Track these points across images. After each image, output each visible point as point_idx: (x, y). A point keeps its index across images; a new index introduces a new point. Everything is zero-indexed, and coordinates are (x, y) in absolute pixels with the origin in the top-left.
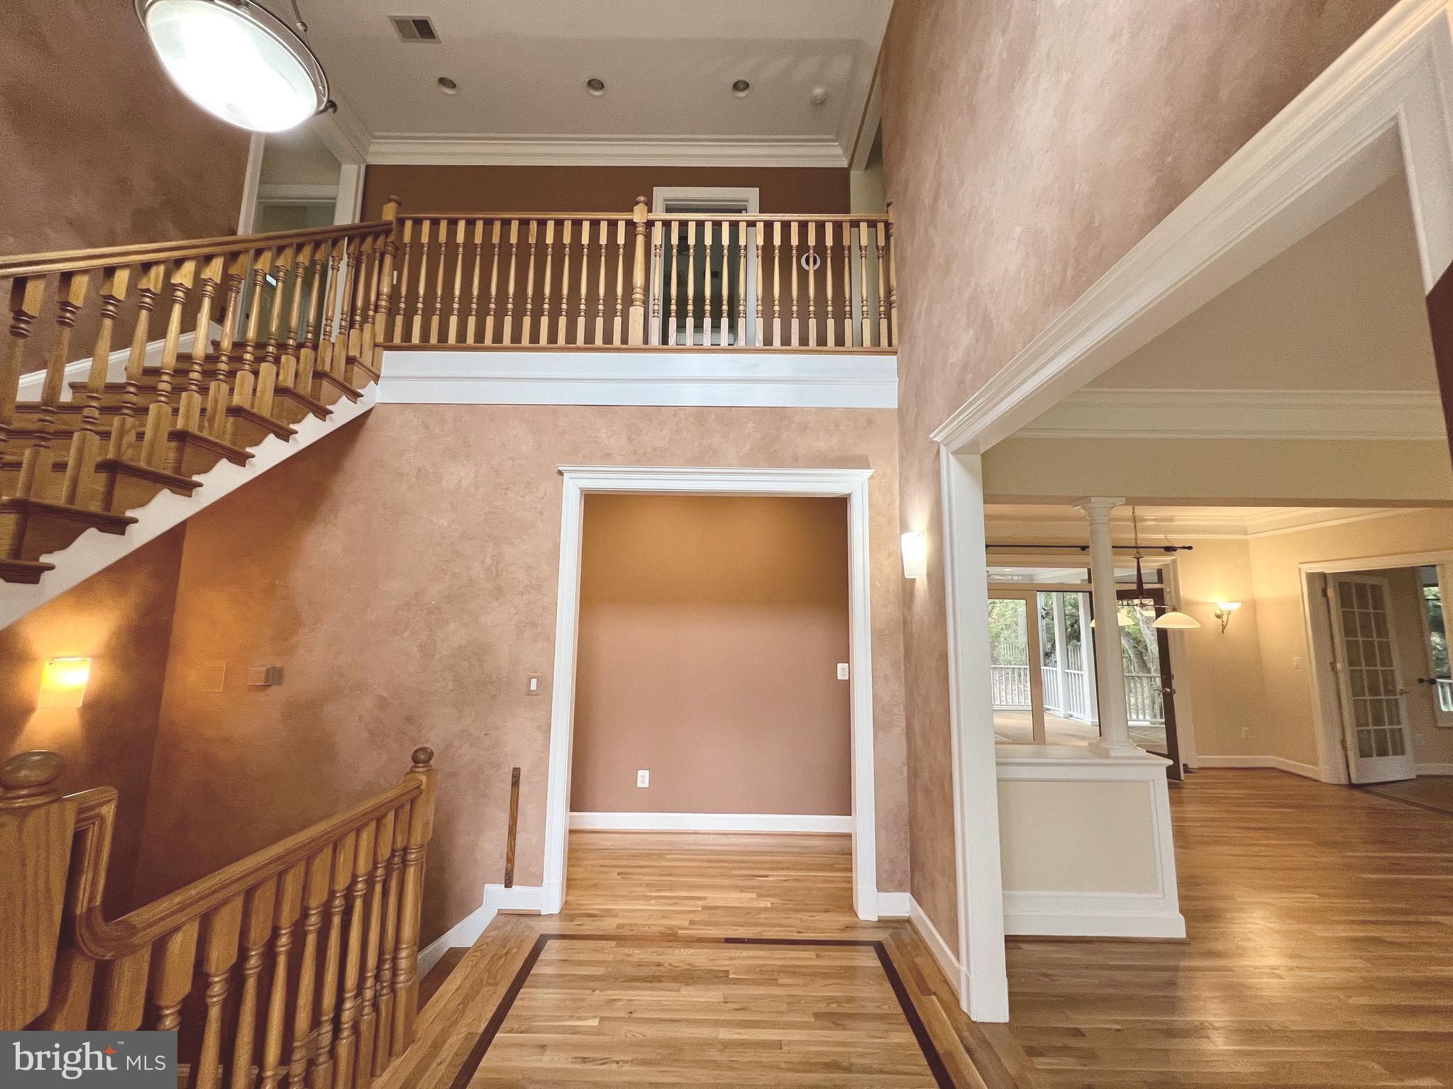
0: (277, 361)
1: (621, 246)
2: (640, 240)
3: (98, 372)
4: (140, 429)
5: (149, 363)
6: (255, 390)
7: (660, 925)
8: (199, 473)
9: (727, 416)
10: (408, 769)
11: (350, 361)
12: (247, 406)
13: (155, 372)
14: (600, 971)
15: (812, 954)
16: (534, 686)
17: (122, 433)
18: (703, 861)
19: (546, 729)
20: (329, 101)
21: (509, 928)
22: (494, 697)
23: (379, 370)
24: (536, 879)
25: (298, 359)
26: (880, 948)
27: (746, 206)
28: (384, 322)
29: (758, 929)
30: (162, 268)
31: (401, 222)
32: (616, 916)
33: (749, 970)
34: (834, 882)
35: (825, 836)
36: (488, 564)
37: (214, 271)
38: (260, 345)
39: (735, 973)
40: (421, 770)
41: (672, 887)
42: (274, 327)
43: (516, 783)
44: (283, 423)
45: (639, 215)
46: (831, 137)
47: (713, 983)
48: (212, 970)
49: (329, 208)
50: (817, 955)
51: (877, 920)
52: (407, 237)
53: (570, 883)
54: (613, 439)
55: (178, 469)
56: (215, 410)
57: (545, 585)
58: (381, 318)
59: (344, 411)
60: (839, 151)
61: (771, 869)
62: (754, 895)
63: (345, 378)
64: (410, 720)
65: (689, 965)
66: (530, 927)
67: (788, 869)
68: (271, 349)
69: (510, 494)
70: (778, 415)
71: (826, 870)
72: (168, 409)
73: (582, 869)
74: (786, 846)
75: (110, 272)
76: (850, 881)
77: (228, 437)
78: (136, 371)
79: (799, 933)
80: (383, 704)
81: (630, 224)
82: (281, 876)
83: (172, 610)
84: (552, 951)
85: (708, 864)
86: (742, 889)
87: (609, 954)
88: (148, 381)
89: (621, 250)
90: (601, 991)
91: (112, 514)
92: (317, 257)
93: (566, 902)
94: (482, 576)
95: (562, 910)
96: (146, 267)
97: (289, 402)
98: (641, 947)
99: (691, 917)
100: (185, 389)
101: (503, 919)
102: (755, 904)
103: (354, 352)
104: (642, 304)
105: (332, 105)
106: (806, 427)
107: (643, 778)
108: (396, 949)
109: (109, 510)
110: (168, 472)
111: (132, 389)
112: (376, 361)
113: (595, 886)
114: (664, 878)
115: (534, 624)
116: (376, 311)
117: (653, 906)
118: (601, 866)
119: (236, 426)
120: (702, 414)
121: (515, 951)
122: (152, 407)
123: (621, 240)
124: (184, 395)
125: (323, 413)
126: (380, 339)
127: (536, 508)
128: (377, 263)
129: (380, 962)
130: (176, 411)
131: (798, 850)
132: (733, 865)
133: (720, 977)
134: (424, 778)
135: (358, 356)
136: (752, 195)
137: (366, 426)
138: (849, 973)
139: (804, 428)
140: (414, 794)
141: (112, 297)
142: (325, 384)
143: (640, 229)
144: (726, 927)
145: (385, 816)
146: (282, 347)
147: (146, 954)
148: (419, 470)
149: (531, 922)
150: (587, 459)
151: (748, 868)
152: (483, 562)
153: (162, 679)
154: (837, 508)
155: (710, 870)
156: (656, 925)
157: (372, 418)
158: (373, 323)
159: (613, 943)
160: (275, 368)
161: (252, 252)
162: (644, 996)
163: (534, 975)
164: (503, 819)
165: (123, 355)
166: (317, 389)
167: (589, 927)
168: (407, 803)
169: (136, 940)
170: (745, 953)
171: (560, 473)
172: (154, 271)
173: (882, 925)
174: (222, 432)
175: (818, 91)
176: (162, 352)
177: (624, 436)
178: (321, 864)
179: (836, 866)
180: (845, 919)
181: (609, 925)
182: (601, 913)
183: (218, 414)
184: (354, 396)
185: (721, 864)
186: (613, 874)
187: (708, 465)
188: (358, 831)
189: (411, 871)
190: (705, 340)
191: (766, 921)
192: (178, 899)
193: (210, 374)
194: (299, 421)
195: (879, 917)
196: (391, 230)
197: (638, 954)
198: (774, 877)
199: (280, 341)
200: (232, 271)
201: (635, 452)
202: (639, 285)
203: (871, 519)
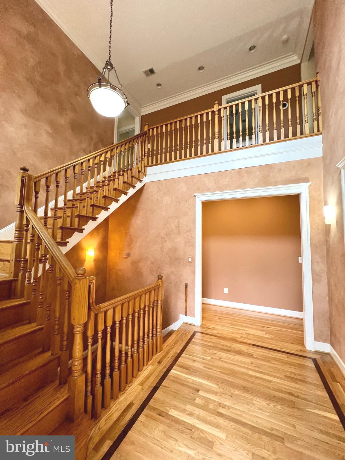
0: (123, 175)
1: (210, 120)
2: (217, 116)
3: (89, 184)
4: (97, 196)
5: (98, 180)
6: (119, 183)
7: (230, 336)
8: (109, 205)
9: (249, 171)
10: (157, 280)
11: (139, 172)
12: (117, 188)
13: (99, 182)
14: (212, 344)
15: (286, 356)
16: (190, 260)
17: (94, 197)
18: (246, 319)
19: (194, 272)
20: (128, 103)
21: (186, 327)
22: (179, 263)
23: (146, 173)
24: (193, 315)
25: (127, 174)
26: (315, 361)
27: (256, 92)
28: (146, 159)
29: (266, 344)
30: (98, 157)
31: (149, 130)
32: (217, 330)
33: (261, 356)
34: (297, 334)
35: (294, 318)
36: (176, 225)
37: (108, 155)
38: (119, 172)
39: (256, 355)
40: (160, 280)
41: (235, 325)
42: (121, 166)
43: (186, 287)
44: (125, 191)
45: (216, 108)
46: (292, 53)
47: (248, 357)
48: (116, 320)
49: (134, 131)
50: (288, 357)
51: (314, 351)
52: (151, 134)
53: (203, 318)
54: (210, 184)
55: (105, 205)
56: (111, 190)
57: (192, 230)
58: (146, 158)
59: (139, 186)
60: (296, 57)
61: (271, 326)
62: (264, 333)
63: (138, 177)
64: (159, 268)
65: (240, 349)
66: (191, 328)
67: (278, 327)
68: (121, 172)
69: (181, 204)
70: (270, 167)
71: (293, 330)
72: (102, 191)
73: (207, 315)
74: (277, 319)
75: (89, 160)
76: (303, 335)
77: (114, 196)
78: (96, 182)
79: (281, 348)
80: (152, 263)
81: (213, 112)
82: (129, 302)
83: (108, 239)
84: (198, 336)
85: (248, 320)
86: (260, 330)
87: (214, 340)
88: (98, 184)
89: (210, 122)
90: (212, 350)
91: (94, 216)
92: (130, 145)
93: (202, 323)
94: (175, 228)
95: (201, 325)
96: (95, 157)
97: (126, 185)
98: (224, 340)
99: (241, 335)
100: (105, 185)
101: (185, 324)
102: (264, 336)
103: (140, 169)
104: (218, 138)
105: (128, 104)
106: (281, 170)
107: (226, 291)
108: (157, 326)
109: (93, 215)
110: (103, 206)
111: (95, 187)
112: (145, 171)
113: (211, 320)
114: (233, 322)
115: (189, 242)
116: (144, 157)
117: (229, 329)
118: (213, 315)
119: (115, 193)
120: (239, 171)
121: (188, 333)
122: (99, 191)
123: (210, 118)
124: (105, 187)
125: (134, 187)
126: (146, 165)
127: (188, 208)
128: (144, 143)
129: (153, 328)
130: (103, 191)
131: (282, 321)
132: (257, 322)
133: (251, 356)
134: (161, 283)
135: (141, 170)
136: (259, 87)
137: (144, 189)
138: (302, 366)
139: (280, 170)
140: (158, 286)
141: (90, 166)
142: (134, 179)
143: (216, 113)
144: (253, 341)
145: (151, 291)
146: (124, 171)
147: (103, 314)
148: (157, 199)
149: (192, 327)
150: (203, 191)
151: (263, 324)
152: (175, 224)
153: (107, 255)
154: (296, 198)
155: (248, 322)
156: (230, 335)
157: (145, 187)
158: (144, 160)
159: (216, 338)
160: (122, 177)
161: (120, 146)
162: (224, 355)
163: (193, 341)
164: (183, 297)
165: (93, 180)
166: (132, 180)
167: (208, 331)
168: (157, 288)
169: (102, 310)
170: (260, 350)
171: (195, 196)
172: (97, 158)
173: (316, 353)
174: (113, 194)
175: (285, 37)
176: (100, 178)
177: (214, 182)
178: (137, 300)
179: (298, 329)
180: (301, 348)
181: (215, 332)
182: (212, 328)
183: (112, 190)
184: (141, 181)
185: (253, 321)
186: (217, 318)
187: (242, 188)
188: (145, 294)
189: (159, 307)
190: (240, 145)
191: (268, 342)
192: (108, 303)
193: (109, 181)
194: (128, 190)
195: (315, 350)
196: (147, 133)
197: (223, 342)
198: (272, 328)
199: (123, 170)
200: (112, 154)
201: (217, 187)
202: (216, 132)
203: (310, 202)
